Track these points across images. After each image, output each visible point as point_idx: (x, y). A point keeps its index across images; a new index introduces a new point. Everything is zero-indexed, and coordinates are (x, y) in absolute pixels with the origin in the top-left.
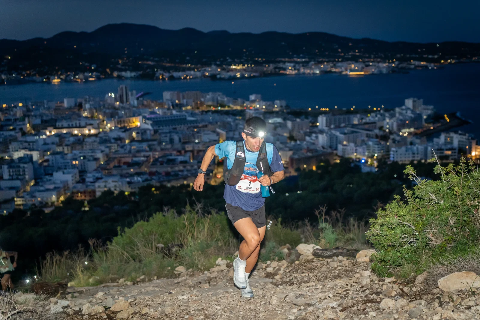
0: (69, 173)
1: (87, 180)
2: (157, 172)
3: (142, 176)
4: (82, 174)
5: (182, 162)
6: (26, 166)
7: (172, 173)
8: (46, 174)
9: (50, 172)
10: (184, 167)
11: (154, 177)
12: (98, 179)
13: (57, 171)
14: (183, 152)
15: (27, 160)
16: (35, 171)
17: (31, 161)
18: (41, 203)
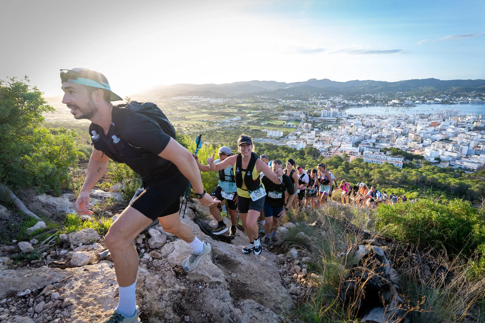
8: (476, 154)
16: (469, 151)
17: (469, 145)
18: (466, 168)
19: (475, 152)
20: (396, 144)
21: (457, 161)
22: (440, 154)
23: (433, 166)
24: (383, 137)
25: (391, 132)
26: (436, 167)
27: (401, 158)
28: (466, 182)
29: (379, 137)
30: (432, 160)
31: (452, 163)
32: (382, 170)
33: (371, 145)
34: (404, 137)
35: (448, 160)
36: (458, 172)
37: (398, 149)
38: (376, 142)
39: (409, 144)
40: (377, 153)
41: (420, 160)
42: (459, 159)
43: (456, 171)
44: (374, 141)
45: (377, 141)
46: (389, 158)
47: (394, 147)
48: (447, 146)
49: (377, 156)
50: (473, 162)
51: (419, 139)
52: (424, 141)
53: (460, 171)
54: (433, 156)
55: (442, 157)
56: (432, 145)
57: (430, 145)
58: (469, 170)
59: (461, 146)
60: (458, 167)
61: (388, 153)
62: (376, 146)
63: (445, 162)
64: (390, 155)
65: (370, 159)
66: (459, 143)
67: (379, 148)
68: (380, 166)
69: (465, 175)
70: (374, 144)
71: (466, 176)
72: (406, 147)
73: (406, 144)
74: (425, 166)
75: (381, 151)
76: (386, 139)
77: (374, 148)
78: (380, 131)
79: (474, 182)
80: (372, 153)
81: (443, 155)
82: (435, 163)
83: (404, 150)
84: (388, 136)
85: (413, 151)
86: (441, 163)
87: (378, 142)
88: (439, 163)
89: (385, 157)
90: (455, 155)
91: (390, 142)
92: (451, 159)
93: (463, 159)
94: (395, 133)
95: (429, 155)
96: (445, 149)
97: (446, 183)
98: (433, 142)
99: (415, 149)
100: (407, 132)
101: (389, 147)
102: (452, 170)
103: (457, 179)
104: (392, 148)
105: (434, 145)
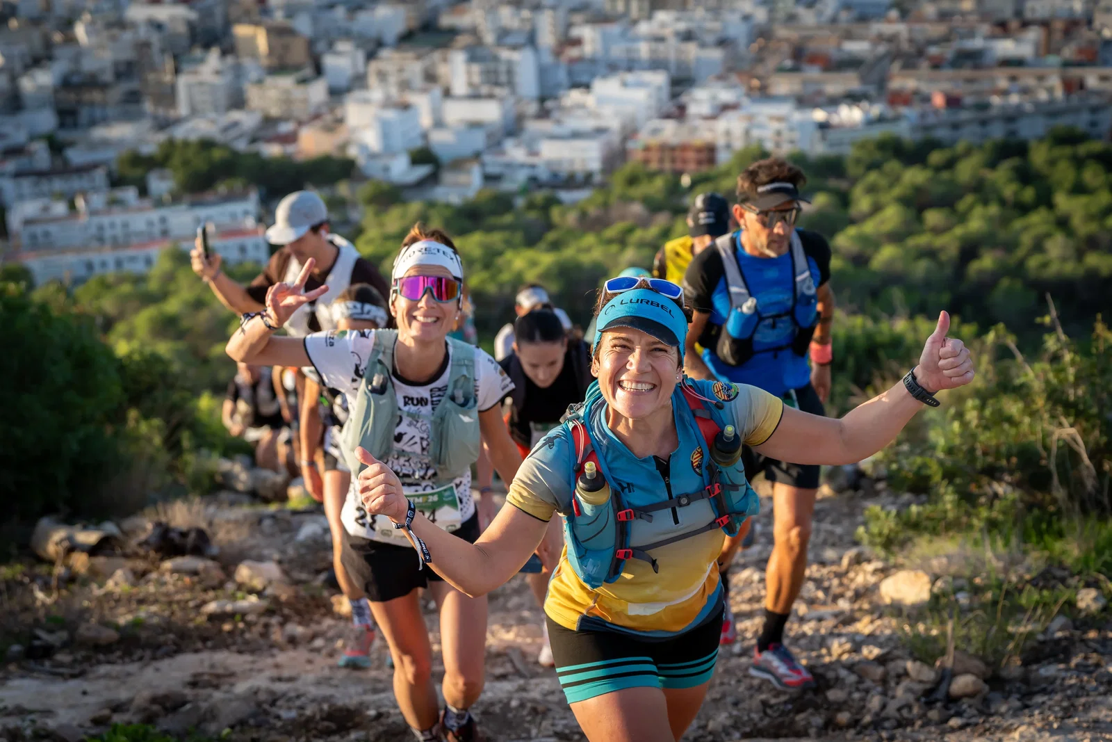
0: (640, 85)
1: (693, 109)
2: (916, 93)
3: (865, 104)
4: (678, 89)
5: (1007, 63)
6: (516, 56)
7: (968, 100)
8: (575, 85)
9: (584, 79)
10: (1013, 79)
11: (903, 110)
12: (726, 108)
13: (604, 77)
14: (1014, 24)
15: (521, 39)
16: (543, 73)
17: (531, 40)
18: (555, 175)
19: (570, 73)
20: (183, 109)
21: (509, 145)
22: (426, 120)
23: (415, 207)
24: (93, 82)
25: (127, 36)
26: (432, 205)
27: (242, 197)
28: (580, 250)
29: (66, 84)
30: (401, 170)
31: (493, 163)
32: (172, 306)
33: (41, 156)
34: (213, 58)
35: (467, 150)
36: (531, 206)
37: (206, 145)
38: (62, 125)
39: (254, 95)
40: (98, 200)
41: (343, 189)
42: (513, 128)
43: (520, 202)
44: (46, 120)
45: (67, 116)
46: (182, 219)
47: (180, 133)
48: (442, 70)
49: (105, 220)
50: (576, 135)
51: (298, 53)
52: (329, 61)
53: (539, 196)
54: (398, 142)
55: (441, 140)
56: (373, 80)
57: (359, 81)
58: (571, 182)
59: (505, 54)
60: (521, 176)
61: (160, 184)
62: (76, 156)
63: (458, 164)
64: (176, 199)
65: (70, 258)
66: (489, 38)
67: (93, 166)
68: (153, 286)
69: (563, 214)
70: (56, 147)
71: (571, 218)
72: (247, 120)
73: (238, 101)
74: (378, 214)
75: (116, 182)
76: (116, 93)
77: (65, 170)
78: (57, 37)
79: (610, 242)
80: (60, 208)
81: (439, 124)
82: (422, 184)
83: (241, 146)
84: (125, 71)
85: (291, 138)
86: (448, 177)
87: (75, 125)
88: (433, 179)
89: (155, 215)
90: (490, 112)
91: (148, 106)
92: (478, 140)
93: (533, 126)
94: (155, 38)
95: (372, 139)
96: (437, 91)
97: (501, 285)
98: (371, 56)
99: (301, 123)
100: (218, 20)
101: (151, 144)
102: (503, 203)
103: (542, 245)
104: (171, 143)
105: (382, 76)
